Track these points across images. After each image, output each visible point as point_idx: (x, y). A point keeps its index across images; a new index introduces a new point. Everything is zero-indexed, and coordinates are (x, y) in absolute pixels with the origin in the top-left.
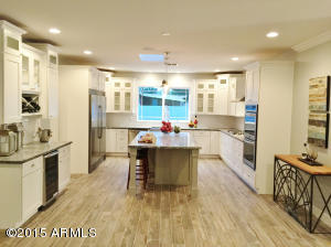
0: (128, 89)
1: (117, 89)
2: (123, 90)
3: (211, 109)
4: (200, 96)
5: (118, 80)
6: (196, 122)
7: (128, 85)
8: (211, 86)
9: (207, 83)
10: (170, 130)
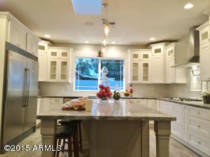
0: (64, 58)
1: (54, 59)
2: (59, 59)
3: (146, 78)
4: (135, 65)
5: (54, 49)
6: (131, 91)
7: (65, 54)
8: (146, 56)
9: (141, 53)
10: (109, 95)
